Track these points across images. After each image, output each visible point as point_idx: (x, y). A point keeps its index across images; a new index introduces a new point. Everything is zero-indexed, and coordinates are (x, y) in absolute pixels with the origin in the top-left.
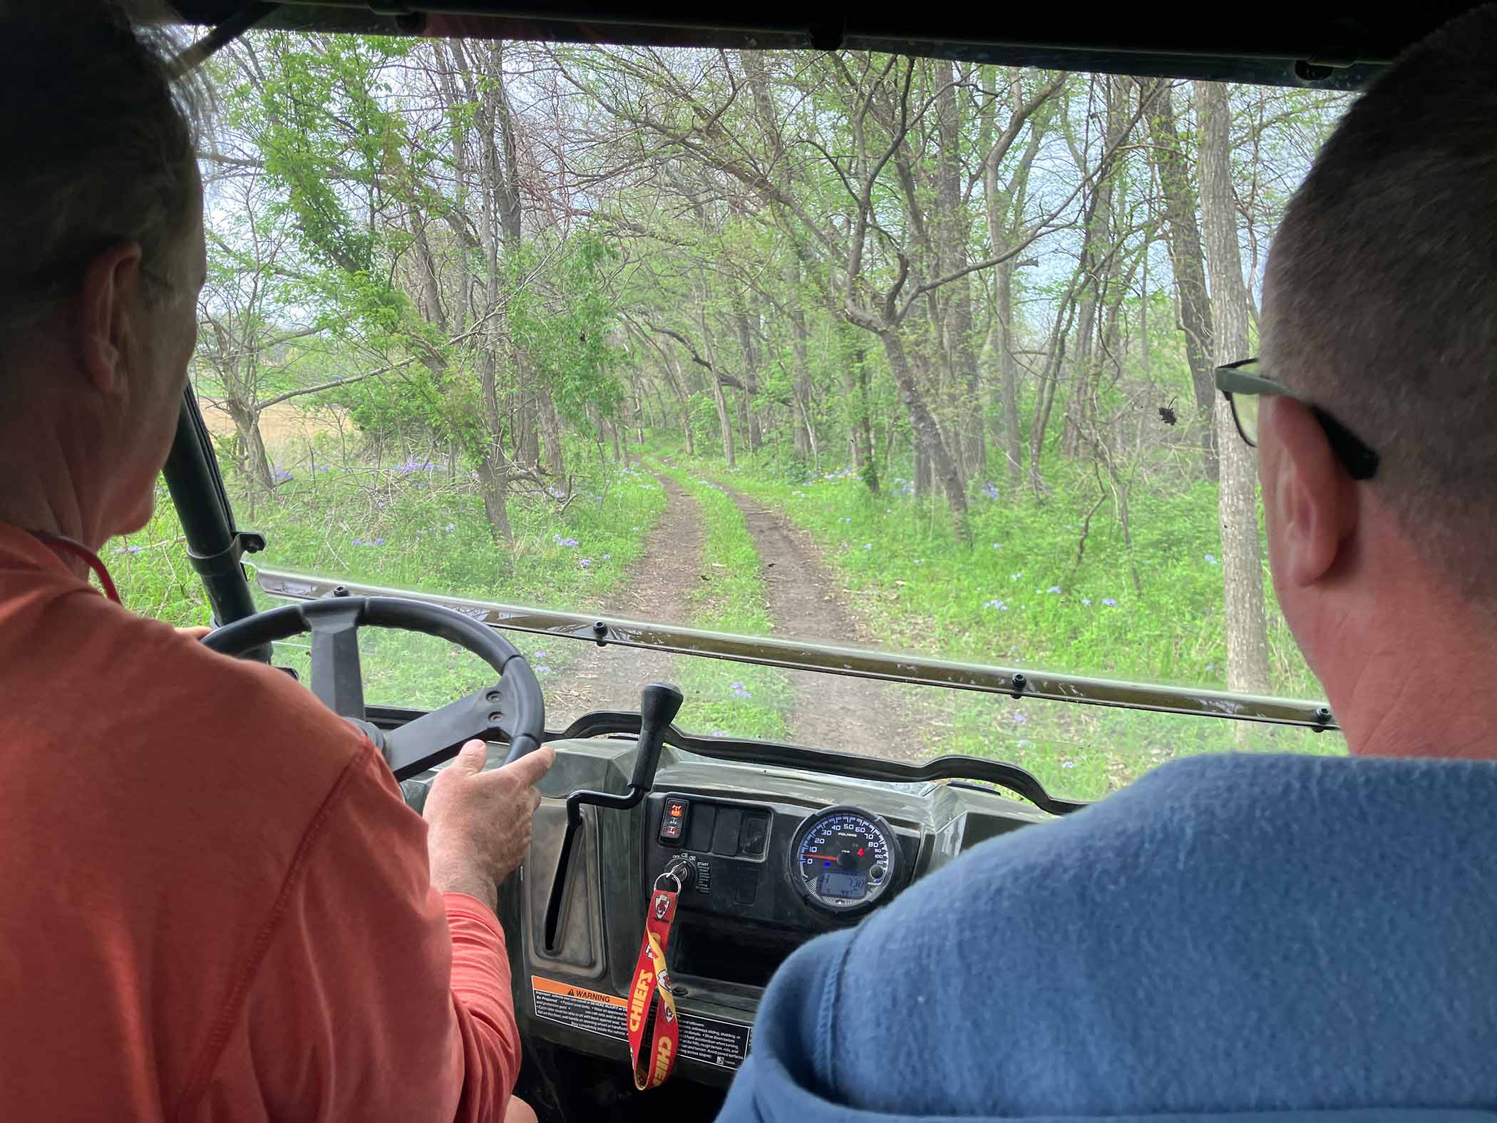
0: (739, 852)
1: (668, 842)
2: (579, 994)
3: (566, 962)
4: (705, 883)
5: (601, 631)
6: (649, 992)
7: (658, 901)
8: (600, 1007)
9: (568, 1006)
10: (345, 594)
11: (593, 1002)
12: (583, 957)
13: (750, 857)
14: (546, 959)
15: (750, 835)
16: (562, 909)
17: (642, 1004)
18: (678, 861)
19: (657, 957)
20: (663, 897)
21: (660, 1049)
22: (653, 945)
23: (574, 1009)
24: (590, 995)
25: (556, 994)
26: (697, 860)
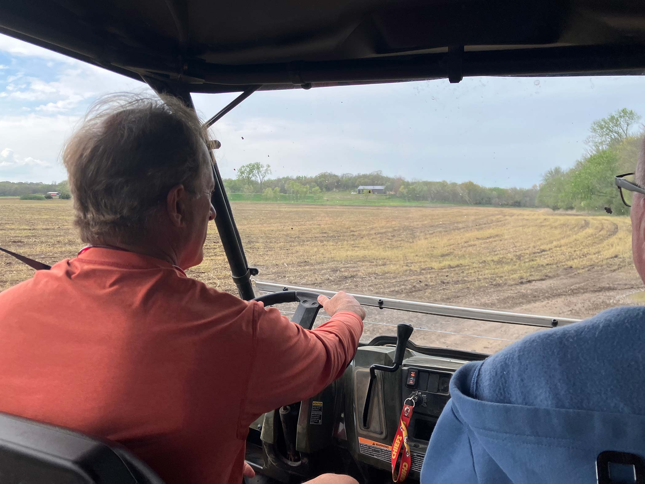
0: (438, 391)
1: (410, 386)
2: (377, 445)
3: (371, 431)
4: (425, 403)
5: (381, 303)
6: (400, 444)
7: (406, 409)
8: (385, 450)
9: (373, 449)
10: (287, 290)
11: (382, 448)
12: (378, 430)
13: (443, 393)
14: (364, 430)
15: (443, 384)
16: (369, 411)
17: (397, 449)
18: (414, 394)
19: (404, 431)
20: (407, 407)
21: (403, 467)
22: (403, 426)
23: (375, 451)
24: (381, 445)
25: (368, 444)
26: (422, 394)
